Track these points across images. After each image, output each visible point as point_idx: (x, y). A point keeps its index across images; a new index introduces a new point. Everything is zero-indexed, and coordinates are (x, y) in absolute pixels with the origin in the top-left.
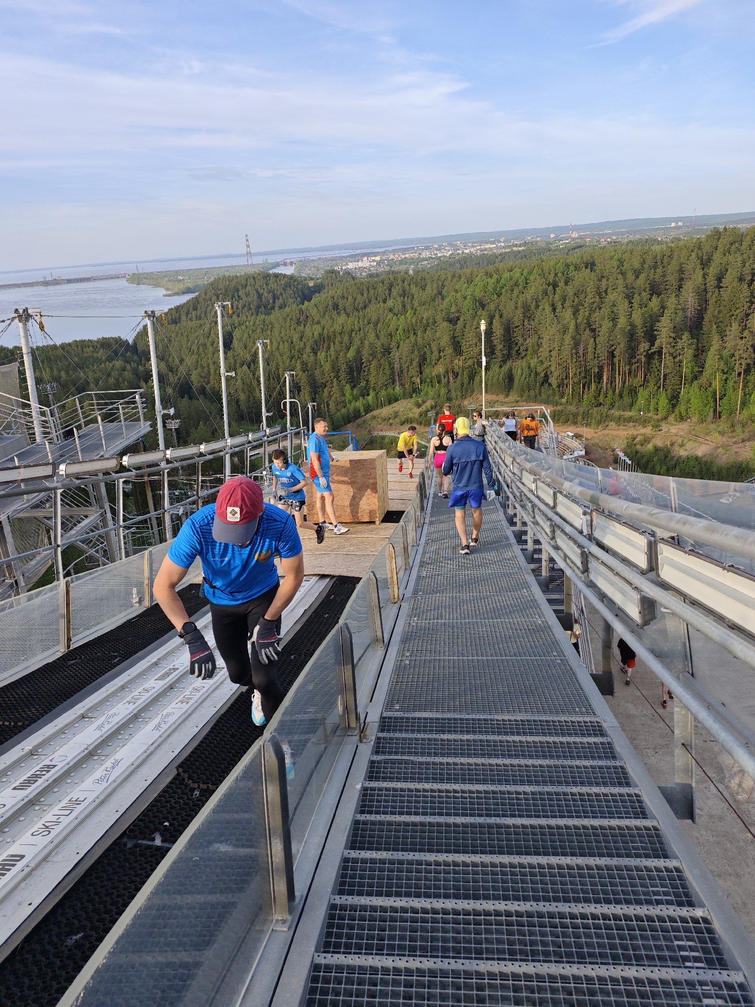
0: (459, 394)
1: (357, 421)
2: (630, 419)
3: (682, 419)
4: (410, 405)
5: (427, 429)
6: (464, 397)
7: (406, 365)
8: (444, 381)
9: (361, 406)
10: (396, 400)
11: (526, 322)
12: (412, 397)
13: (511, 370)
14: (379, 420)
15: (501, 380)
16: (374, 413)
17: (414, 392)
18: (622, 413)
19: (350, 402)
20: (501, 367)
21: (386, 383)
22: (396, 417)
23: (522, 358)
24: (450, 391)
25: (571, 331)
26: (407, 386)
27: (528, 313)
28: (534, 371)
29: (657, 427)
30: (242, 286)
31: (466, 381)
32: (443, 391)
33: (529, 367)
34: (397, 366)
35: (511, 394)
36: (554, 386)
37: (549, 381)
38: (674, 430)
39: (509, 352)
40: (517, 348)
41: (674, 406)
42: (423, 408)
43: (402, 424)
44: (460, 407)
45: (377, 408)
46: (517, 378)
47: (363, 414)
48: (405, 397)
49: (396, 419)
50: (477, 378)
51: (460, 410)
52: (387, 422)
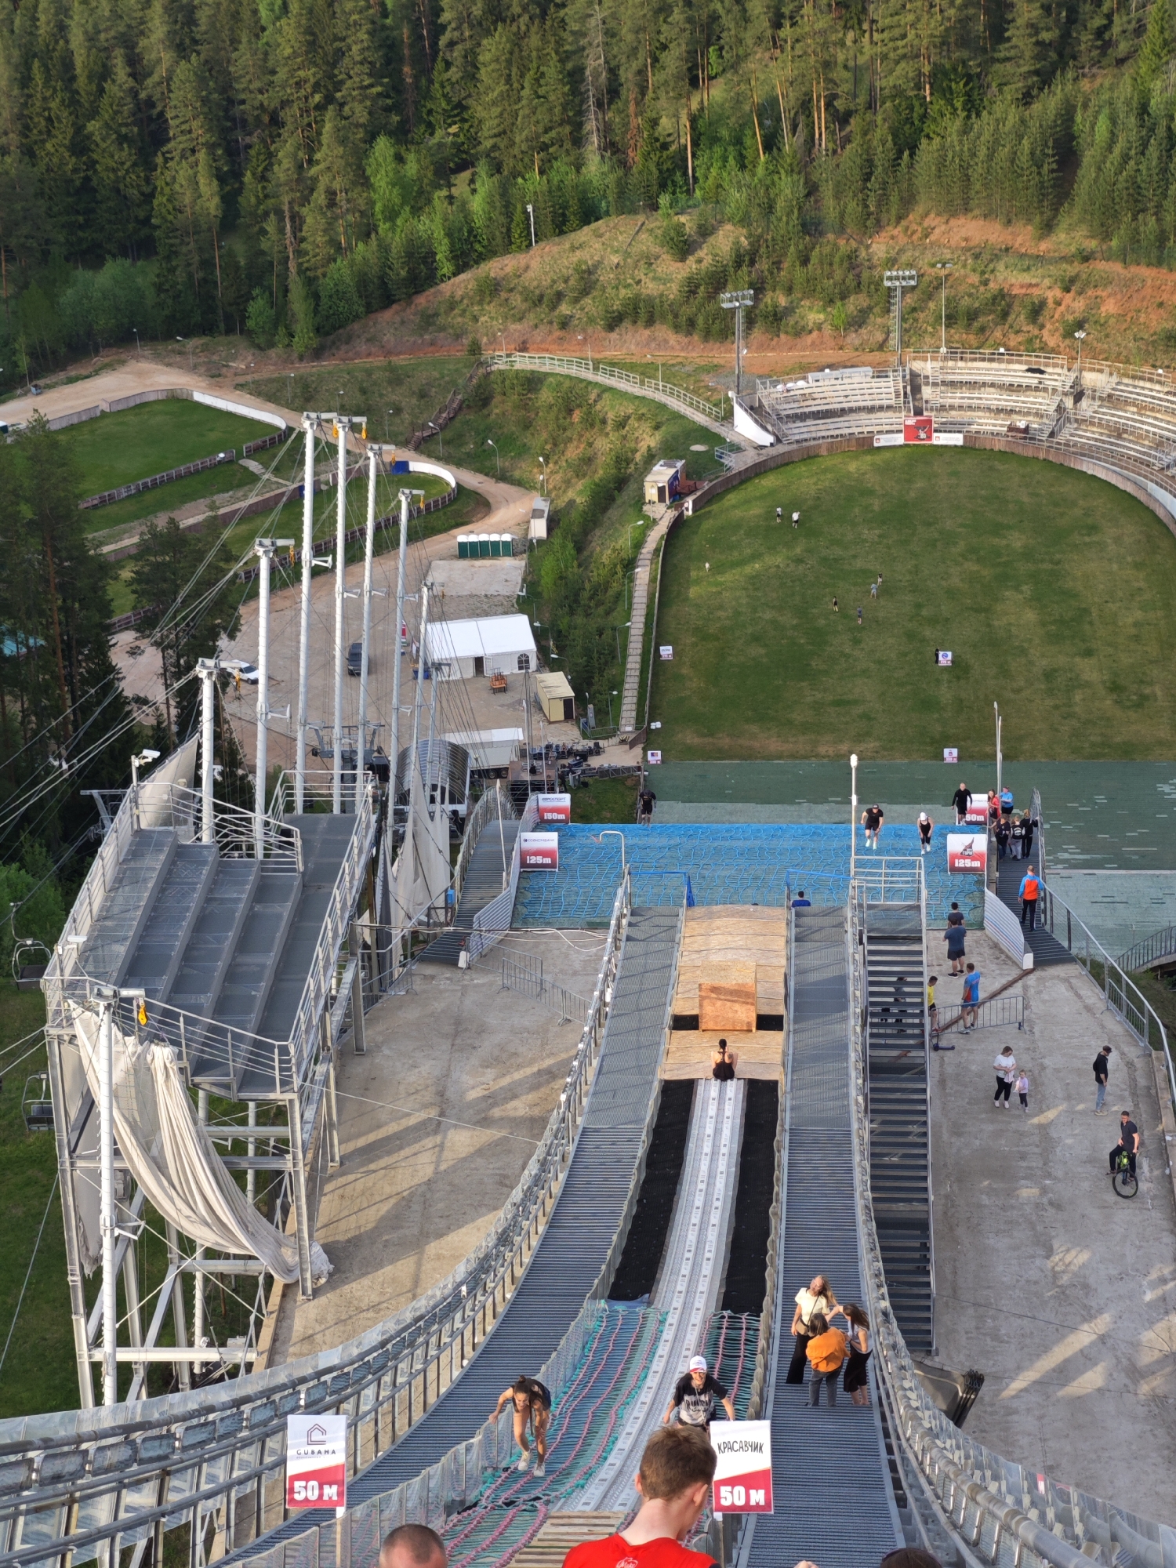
0: (852, 206)
1: (421, 300)
4: (646, 243)
5: (718, 354)
6: (870, 223)
7: (635, 65)
8: (790, 143)
9: (439, 233)
10: (589, 214)
12: (655, 207)
13: (1067, 114)
14: (517, 300)
15: (1024, 159)
16: (496, 267)
17: (663, 186)
19: (391, 215)
20: (1027, 98)
21: (546, 139)
22: (585, 292)
23: (1121, 62)
24: (812, 190)
26: (635, 156)
28: (1161, 131)
31: (882, 156)
32: (787, 188)
33: (1144, 109)
34: (594, 63)
35: (1064, 221)
39: (1066, 35)
40: (1098, 22)
42: (703, 260)
43: (613, 322)
44: (852, 267)
45: (508, 245)
46: (1089, 157)
47: (447, 268)
48: (625, 204)
49: (587, 301)
50: (928, 151)
51: (854, 276)
52: (549, 307)
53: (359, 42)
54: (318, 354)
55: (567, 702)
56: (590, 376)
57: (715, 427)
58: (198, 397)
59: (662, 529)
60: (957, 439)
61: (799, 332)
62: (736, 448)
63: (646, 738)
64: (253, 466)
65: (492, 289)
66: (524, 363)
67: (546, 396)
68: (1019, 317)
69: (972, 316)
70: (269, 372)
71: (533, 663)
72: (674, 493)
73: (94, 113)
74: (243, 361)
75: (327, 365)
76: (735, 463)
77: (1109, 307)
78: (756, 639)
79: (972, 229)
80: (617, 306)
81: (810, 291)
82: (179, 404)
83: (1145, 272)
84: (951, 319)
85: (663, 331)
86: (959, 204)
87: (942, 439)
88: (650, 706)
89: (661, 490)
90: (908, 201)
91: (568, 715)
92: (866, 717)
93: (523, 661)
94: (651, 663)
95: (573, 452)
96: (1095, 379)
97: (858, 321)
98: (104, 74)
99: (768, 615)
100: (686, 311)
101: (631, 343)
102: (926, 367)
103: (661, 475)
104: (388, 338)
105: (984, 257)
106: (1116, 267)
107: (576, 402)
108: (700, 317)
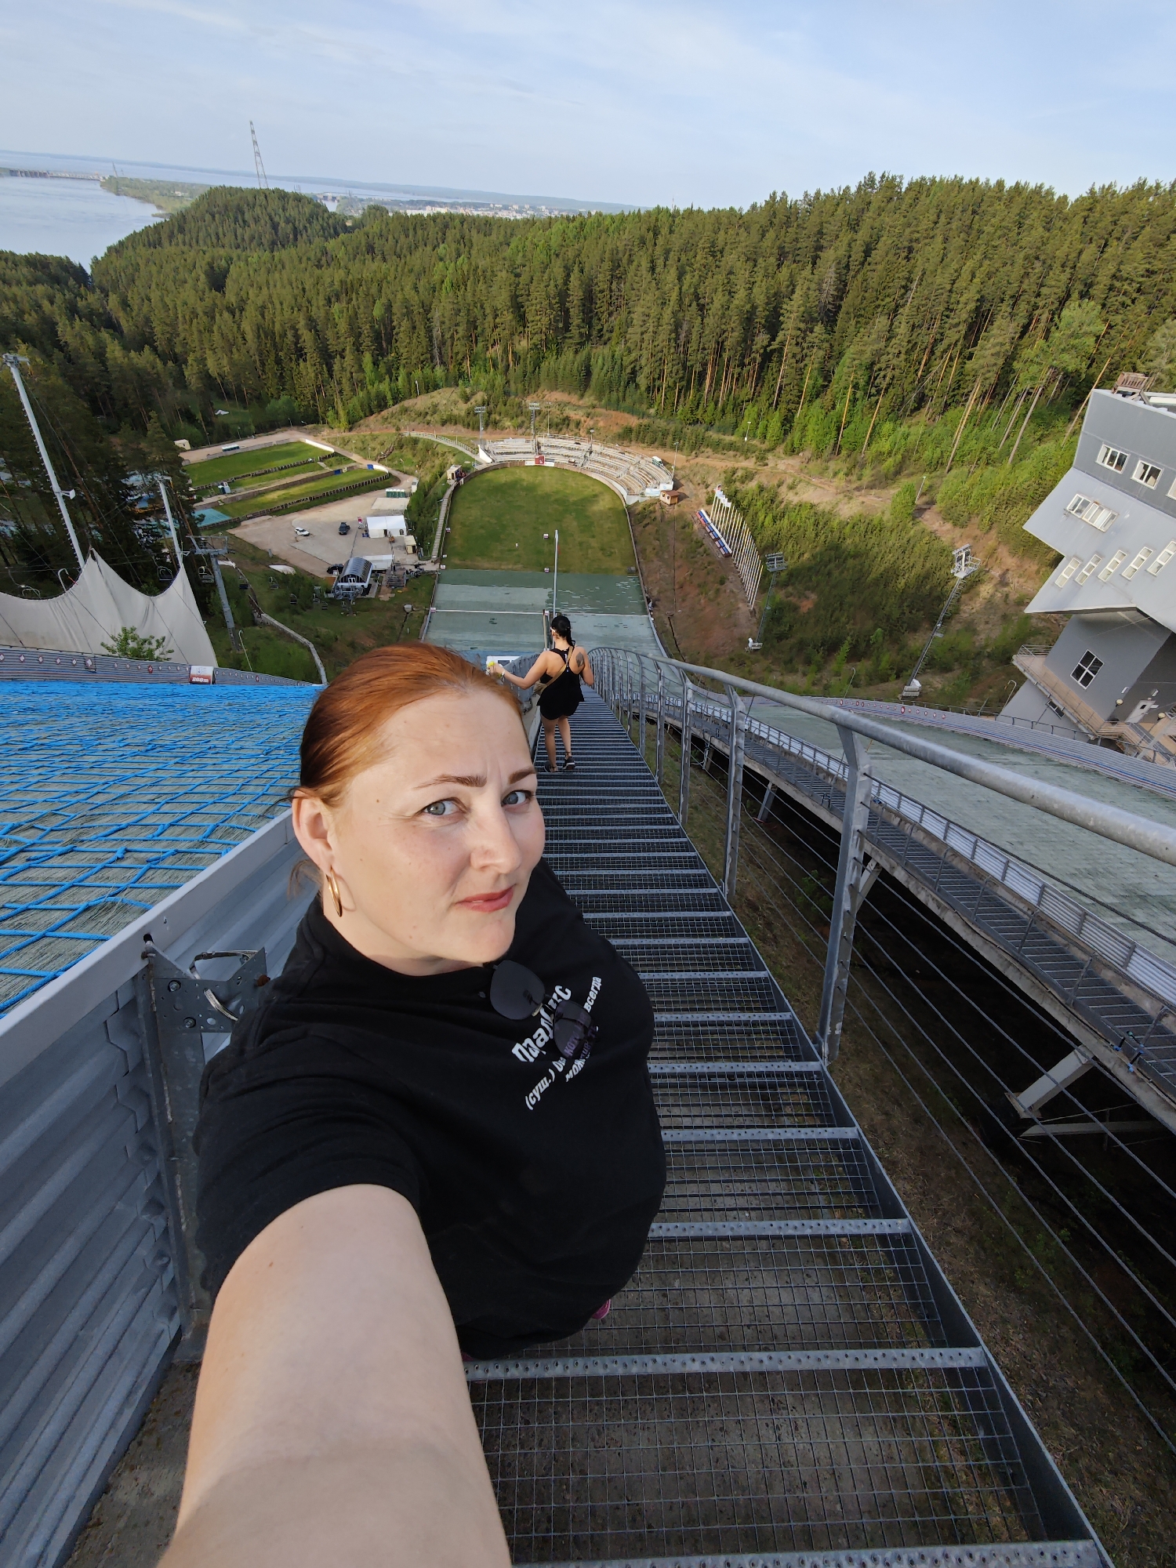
0: (520, 386)
1: (382, 413)
2: (731, 446)
3: (793, 451)
4: (455, 397)
5: (474, 434)
6: (526, 392)
7: (450, 334)
8: (501, 366)
9: (387, 390)
10: (436, 387)
11: (614, 286)
12: (457, 385)
13: (589, 358)
14: (413, 414)
15: (575, 371)
16: (407, 403)
17: (460, 378)
18: (722, 437)
19: (372, 383)
20: (576, 352)
21: (422, 358)
22: (434, 413)
23: (605, 344)
24: (508, 382)
25: (671, 303)
26: (451, 367)
27: (617, 272)
28: (619, 362)
29: (762, 459)
30: (249, 205)
31: (530, 369)
32: (500, 380)
33: (613, 357)
34: (437, 333)
35: (587, 394)
36: (643, 388)
37: (637, 379)
38: (781, 466)
39: (589, 331)
40: (600, 327)
41: (786, 433)
42: (472, 403)
43: (444, 423)
44: (520, 407)
45: (410, 396)
46: (595, 371)
47: (391, 402)
48: (448, 385)
49: (435, 416)
50: (544, 365)
51: (521, 410)
52: (423, 417)
53: (366, 329)
54: (350, 430)
55: (414, 547)
56: (434, 439)
57: (473, 456)
58: (306, 441)
59: (452, 488)
60: (552, 464)
61: (503, 428)
62: (480, 464)
63: (440, 560)
64: (322, 464)
66: (414, 434)
67: (420, 445)
68: (572, 426)
69: (557, 425)
70: (333, 435)
71: (405, 532)
72: (458, 475)
73: (281, 350)
74: (325, 431)
75: (352, 433)
76: (479, 468)
77: (601, 424)
78: (482, 527)
79: (558, 396)
80: (445, 417)
81: (507, 415)
82: (300, 444)
83: (614, 413)
84: (551, 426)
85: (460, 427)
86: (554, 387)
87: (547, 464)
88: (443, 548)
89: (452, 474)
90: (538, 386)
91: (414, 551)
92: (519, 556)
93: (402, 533)
94: (446, 536)
95: (428, 464)
96: (597, 448)
97: (520, 426)
98: (284, 335)
99: (487, 519)
100: (466, 420)
101: (450, 430)
102: (542, 440)
103: (453, 469)
104: (372, 426)
105: (561, 405)
106: (603, 411)
107: (429, 448)
108: (470, 422)
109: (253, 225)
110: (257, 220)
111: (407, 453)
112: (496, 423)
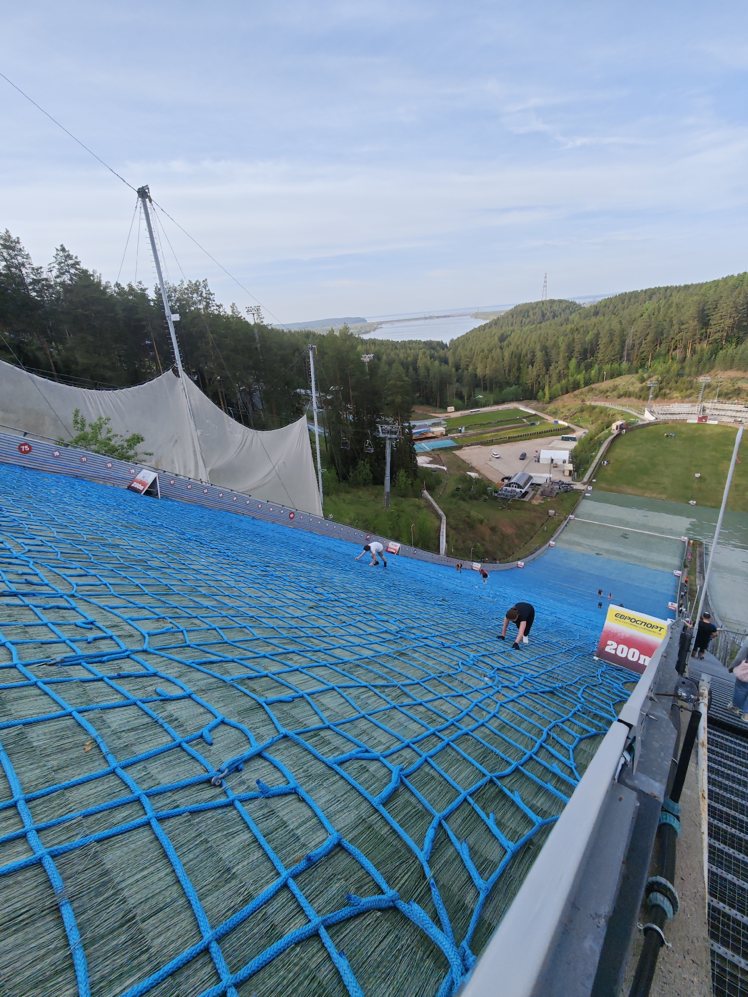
0: (694, 369)
1: (575, 392)
4: (633, 380)
5: (643, 402)
6: (699, 373)
7: (639, 341)
9: (582, 378)
10: (620, 375)
12: (637, 373)
14: (597, 392)
16: (593, 386)
17: (641, 368)
19: (572, 375)
21: (613, 358)
22: (614, 390)
24: (683, 367)
26: (635, 362)
30: (532, 308)
31: (706, 357)
32: (676, 367)
34: (628, 342)
42: (647, 383)
43: (620, 397)
44: (691, 383)
45: (598, 381)
47: (583, 386)
48: (629, 371)
49: (614, 392)
50: (721, 354)
51: (691, 385)
52: (604, 394)
53: (578, 348)
54: (548, 402)
55: (570, 471)
56: (609, 406)
57: (639, 416)
58: (521, 408)
59: (614, 436)
60: (716, 422)
61: (671, 398)
62: (644, 420)
63: (589, 483)
64: (525, 420)
65: (592, 390)
66: (593, 404)
67: (597, 410)
68: (743, 394)
69: (727, 394)
70: (537, 405)
71: (567, 462)
72: (621, 427)
74: (534, 403)
75: (550, 404)
76: (641, 423)
78: (634, 463)
79: (732, 374)
80: (622, 393)
81: (676, 389)
82: (517, 410)
84: (720, 395)
85: (632, 398)
86: (729, 368)
87: (710, 422)
88: (595, 475)
89: (617, 426)
90: (712, 368)
91: (570, 475)
93: (564, 462)
94: (600, 465)
95: (600, 421)
97: (689, 396)
98: (526, 355)
99: (640, 458)
100: (639, 394)
101: (624, 400)
102: (709, 405)
103: (619, 423)
104: (565, 400)
105: (734, 380)
107: (603, 411)
108: (642, 396)
109: (532, 316)
110: (534, 314)
111: (586, 415)
112: (665, 395)
